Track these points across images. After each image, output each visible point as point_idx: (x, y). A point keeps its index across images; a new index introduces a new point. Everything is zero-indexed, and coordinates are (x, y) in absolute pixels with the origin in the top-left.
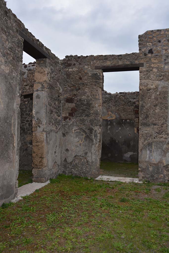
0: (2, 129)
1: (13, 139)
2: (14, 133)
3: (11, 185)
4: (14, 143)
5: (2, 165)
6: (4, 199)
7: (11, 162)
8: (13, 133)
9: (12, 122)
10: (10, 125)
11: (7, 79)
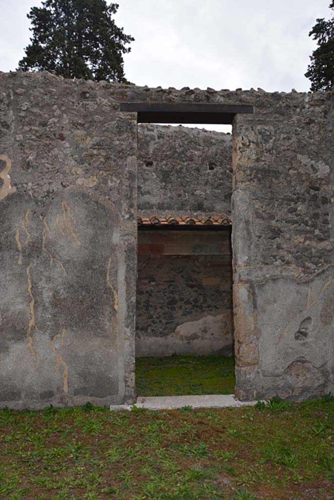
0: (79, 280)
1: (112, 298)
2: (113, 286)
3: (111, 378)
4: (114, 304)
5: (84, 338)
6: (90, 396)
7: (107, 337)
8: (111, 287)
9: (109, 267)
10: (103, 273)
11: (89, 198)
